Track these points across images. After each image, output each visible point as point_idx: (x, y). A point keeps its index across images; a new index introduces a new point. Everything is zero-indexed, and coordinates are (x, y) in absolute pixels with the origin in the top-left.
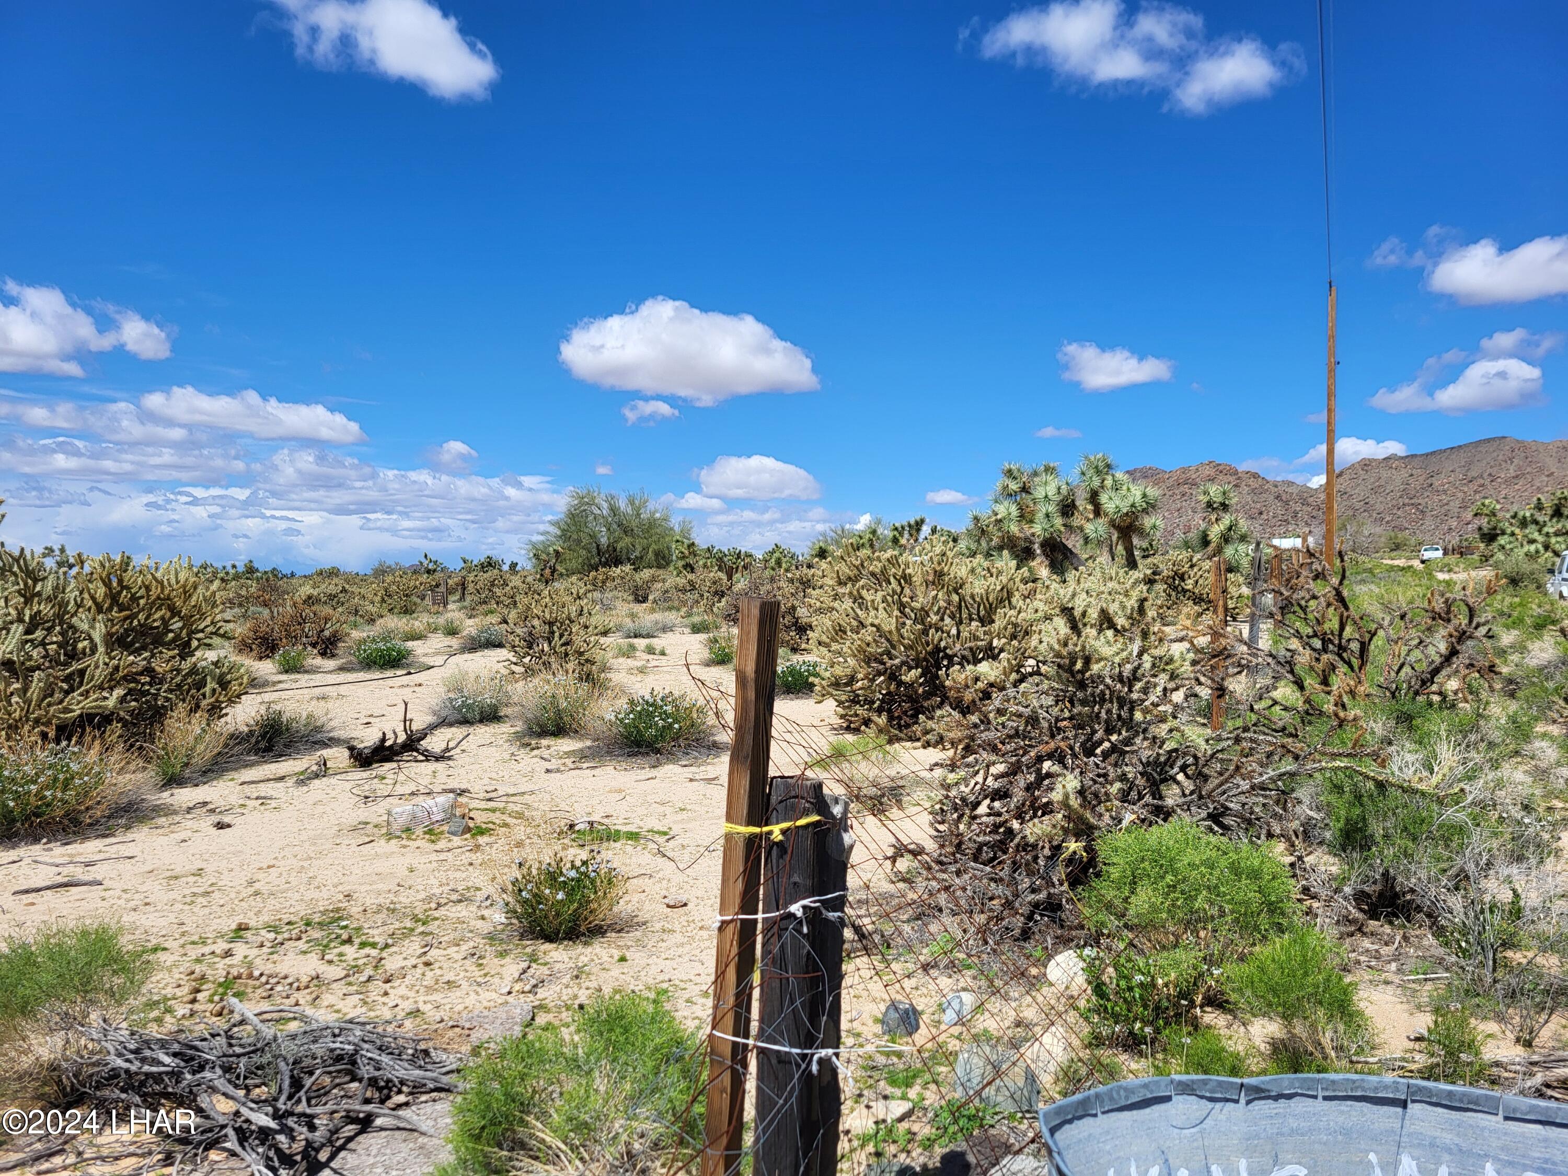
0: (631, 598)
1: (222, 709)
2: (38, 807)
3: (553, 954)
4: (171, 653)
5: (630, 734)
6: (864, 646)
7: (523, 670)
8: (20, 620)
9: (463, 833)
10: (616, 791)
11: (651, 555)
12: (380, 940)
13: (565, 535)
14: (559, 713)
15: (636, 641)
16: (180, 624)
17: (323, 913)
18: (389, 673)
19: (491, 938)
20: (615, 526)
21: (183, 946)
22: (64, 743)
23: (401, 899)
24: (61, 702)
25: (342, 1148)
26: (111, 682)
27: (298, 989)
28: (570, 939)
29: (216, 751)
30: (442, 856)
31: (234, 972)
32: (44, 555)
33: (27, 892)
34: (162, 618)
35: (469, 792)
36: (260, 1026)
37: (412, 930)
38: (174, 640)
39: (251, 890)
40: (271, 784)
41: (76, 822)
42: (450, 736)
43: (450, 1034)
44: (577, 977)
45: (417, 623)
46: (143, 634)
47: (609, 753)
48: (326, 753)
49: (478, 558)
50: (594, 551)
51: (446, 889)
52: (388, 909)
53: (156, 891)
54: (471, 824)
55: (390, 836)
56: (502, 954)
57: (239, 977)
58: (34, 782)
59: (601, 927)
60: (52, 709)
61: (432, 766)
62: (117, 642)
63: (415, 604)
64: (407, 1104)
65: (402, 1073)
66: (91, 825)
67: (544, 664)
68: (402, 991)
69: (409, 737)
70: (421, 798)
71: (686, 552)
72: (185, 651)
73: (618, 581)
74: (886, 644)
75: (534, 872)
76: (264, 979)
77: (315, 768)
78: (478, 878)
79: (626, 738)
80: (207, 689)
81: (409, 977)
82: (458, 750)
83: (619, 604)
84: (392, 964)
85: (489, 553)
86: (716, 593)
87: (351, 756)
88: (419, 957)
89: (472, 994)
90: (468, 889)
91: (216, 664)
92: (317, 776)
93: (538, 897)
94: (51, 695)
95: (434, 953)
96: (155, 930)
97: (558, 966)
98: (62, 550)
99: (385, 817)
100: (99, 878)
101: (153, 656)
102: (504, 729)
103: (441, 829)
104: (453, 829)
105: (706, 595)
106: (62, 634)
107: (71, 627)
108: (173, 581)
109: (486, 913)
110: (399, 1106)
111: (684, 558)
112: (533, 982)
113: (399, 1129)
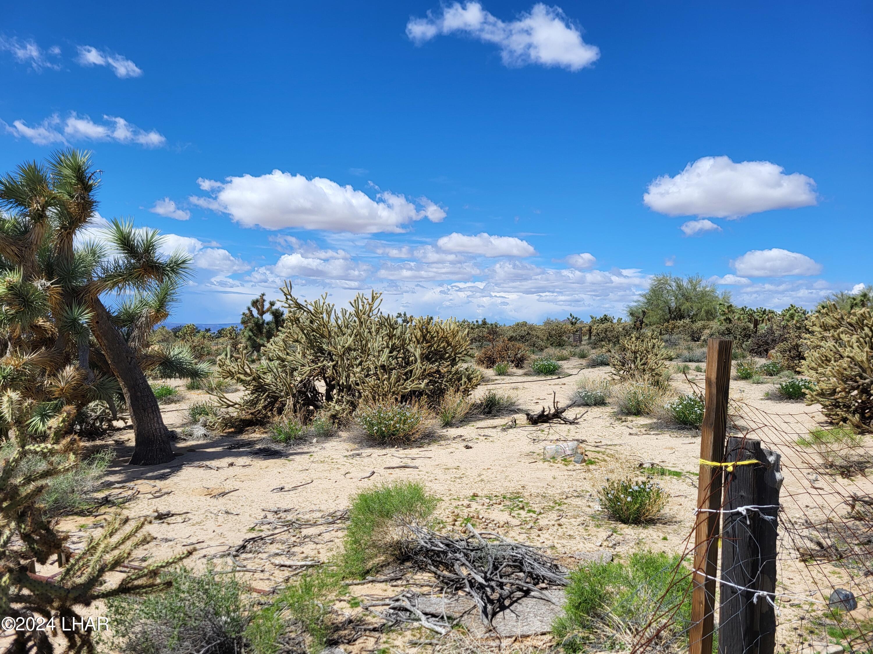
0: (689, 338)
1: (469, 391)
2: (394, 431)
3: (625, 530)
4: (447, 363)
5: (680, 417)
6: (842, 370)
7: (619, 378)
8: (388, 347)
9: (582, 462)
10: (669, 448)
11: (703, 313)
12: (537, 510)
13: (649, 302)
14: (638, 403)
15: (690, 364)
16: (451, 350)
17: (511, 493)
18: (549, 377)
19: (593, 517)
20: (680, 296)
21: (450, 500)
22: (404, 403)
23: (549, 492)
24: (403, 384)
25: (516, 601)
26: (423, 376)
27: (499, 527)
28: (636, 524)
29: (466, 412)
30: (571, 473)
31: (471, 514)
32: (397, 317)
33: (389, 468)
34: (444, 347)
35: (586, 441)
36: (480, 539)
37: (553, 507)
38: (449, 357)
39: (480, 479)
40: (490, 429)
41: (408, 440)
42: (578, 412)
43: (569, 560)
44: (638, 544)
45: (565, 352)
46: (436, 354)
47: (667, 427)
48: (516, 416)
49: (599, 316)
50: (667, 311)
51: (571, 490)
52: (542, 496)
53: (439, 473)
54: (586, 458)
55: (545, 460)
56: (598, 526)
57: (473, 517)
58: (392, 420)
59: (654, 520)
60: (399, 387)
61: (568, 427)
62: (426, 357)
63: (564, 341)
64: (546, 588)
65: (543, 573)
66: (414, 441)
67: (631, 375)
68: (547, 536)
69: (556, 411)
70: (562, 442)
71: (726, 311)
72: (454, 363)
73: (681, 329)
74: (857, 370)
75: (616, 485)
76: (484, 520)
77: (510, 423)
78: (587, 486)
79: (677, 419)
80: (463, 382)
81: (550, 530)
82: (582, 419)
83: (682, 342)
84: (542, 522)
85: (606, 313)
86: (745, 336)
87: (528, 419)
88: (556, 521)
89: (582, 544)
90: (583, 491)
91: (466, 369)
92: (511, 427)
93: (617, 499)
94: (399, 381)
95: (563, 520)
96: (439, 491)
97: (628, 537)
98: (405, 315)
99: (543, 451)
100: (417, 465)
101: (440, 365)
102: (608, 410)
103: (571, 459)
104: (576, 460)
105: (738, 337)
106: (404, 353)
107: (407, 350)
108: (448, 329)
109: (591, 504)
110: (542, 589)
111: (724, 314)
112: (614, 542)
113: (542, 599)
